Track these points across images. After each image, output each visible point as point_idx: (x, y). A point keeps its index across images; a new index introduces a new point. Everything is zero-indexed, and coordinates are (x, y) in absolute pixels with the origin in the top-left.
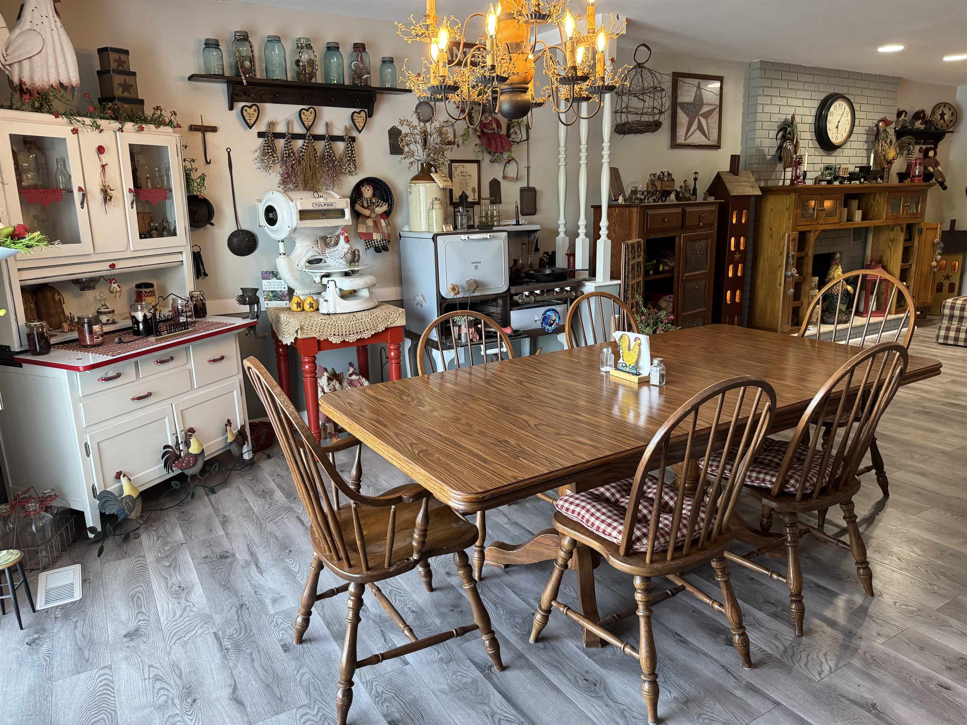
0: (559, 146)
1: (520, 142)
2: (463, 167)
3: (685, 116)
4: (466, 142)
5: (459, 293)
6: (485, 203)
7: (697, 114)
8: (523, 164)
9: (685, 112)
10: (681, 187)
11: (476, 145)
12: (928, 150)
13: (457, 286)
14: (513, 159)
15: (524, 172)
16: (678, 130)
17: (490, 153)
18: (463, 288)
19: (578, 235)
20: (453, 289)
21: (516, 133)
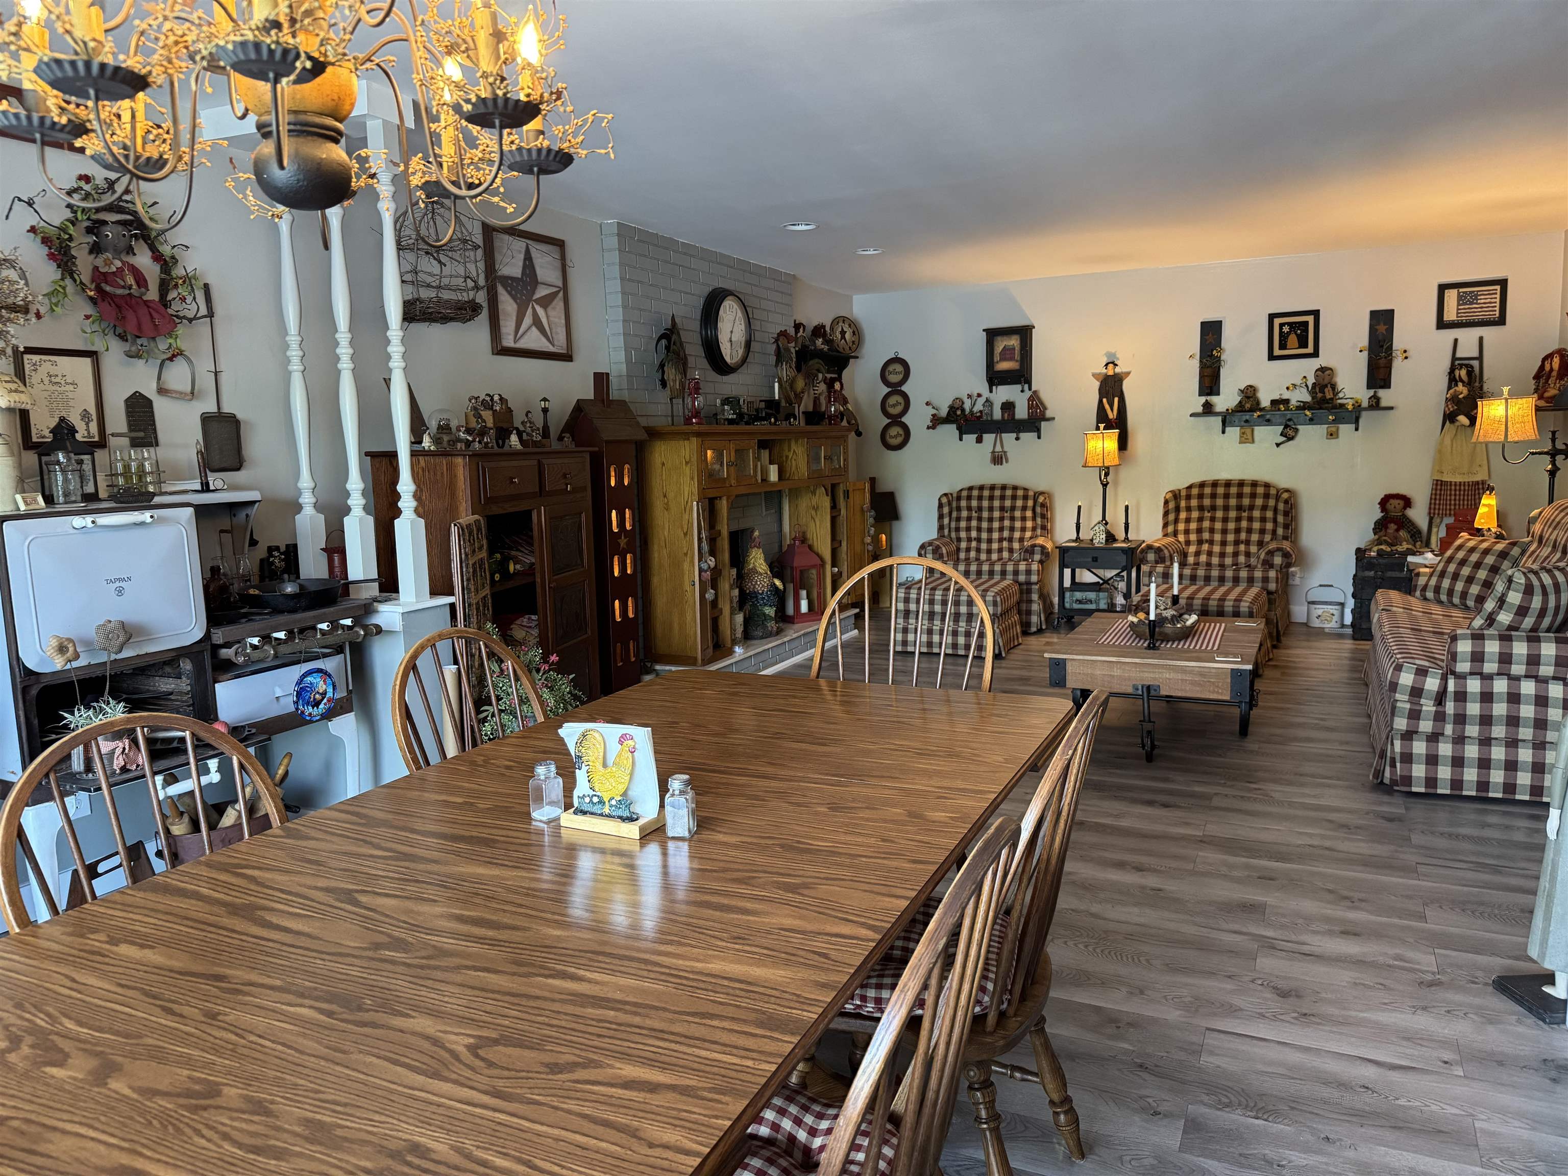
0: (286, 333)
1: (195, 318)
2: (55, 364)
3: (511, 301)
4: (58, 310)
5: (77, 656)
6: (120, 444)
7: (529, 300)
8: (204, 366)
9: (510, 293)
10: (523, 423)
11: (87, 317)
12: (833, 381)
13: (70, 640)
14: (181, 353)
15: (206, 382)
16: (502, 323)
17: (123, 337)
18: (88, 644)
19: (347, 510)
20: (62, 649)
21: (183, 299)
